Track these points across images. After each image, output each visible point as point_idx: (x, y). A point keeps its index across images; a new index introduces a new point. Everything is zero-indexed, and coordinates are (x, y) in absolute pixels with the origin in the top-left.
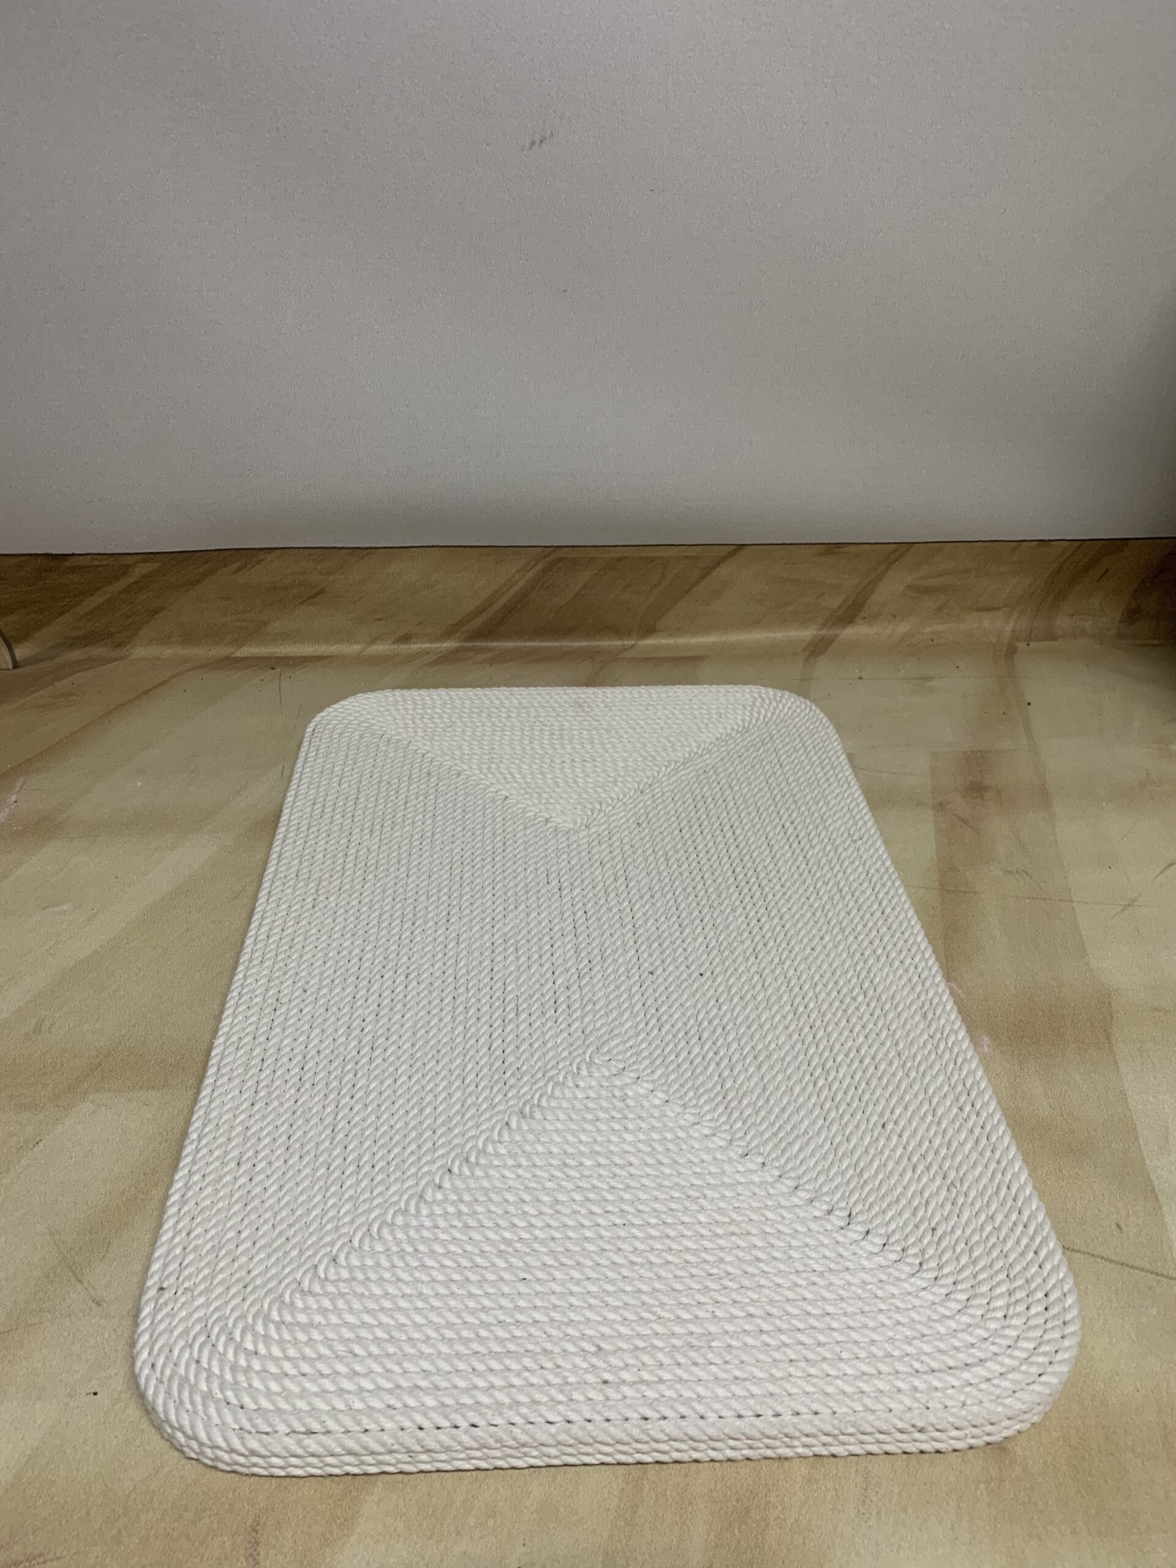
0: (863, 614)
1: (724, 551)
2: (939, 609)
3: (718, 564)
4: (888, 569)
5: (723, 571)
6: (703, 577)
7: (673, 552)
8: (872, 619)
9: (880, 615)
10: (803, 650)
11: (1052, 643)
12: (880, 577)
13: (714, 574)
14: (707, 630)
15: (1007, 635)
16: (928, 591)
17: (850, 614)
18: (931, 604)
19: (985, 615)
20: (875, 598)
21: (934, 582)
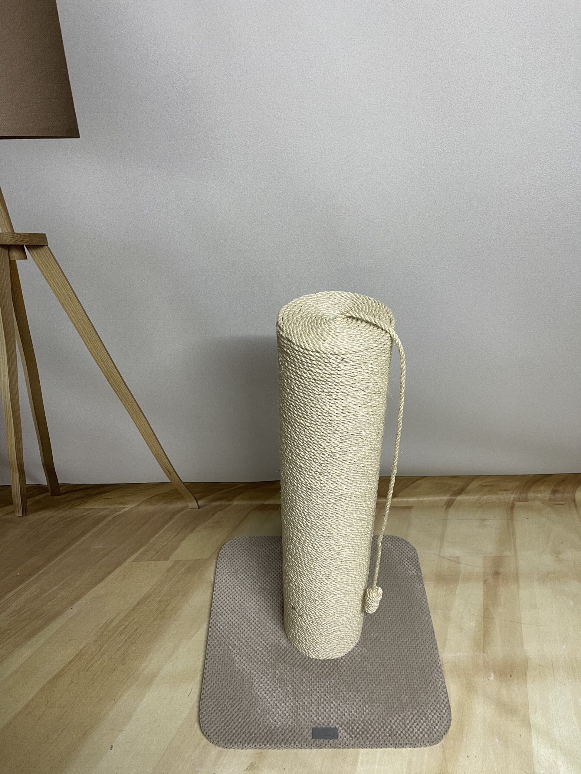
0: (465, 491)
1: (419, 478)
2: (489, 490)
3: (416, 481)
4: (472, 482)
5: (420, 482)
6: (413, 483)
8: (467, 493)
9: (470, 493)
10: (445, 505)
11: (526, 503)
12: (470, 483)
14: (413, 496)
15: (512, 499)
16: (486, 486)
17: (460, 492)
18: (487, 489)
19: (505, 492)
20: (468, 488)
21: (488, 484)
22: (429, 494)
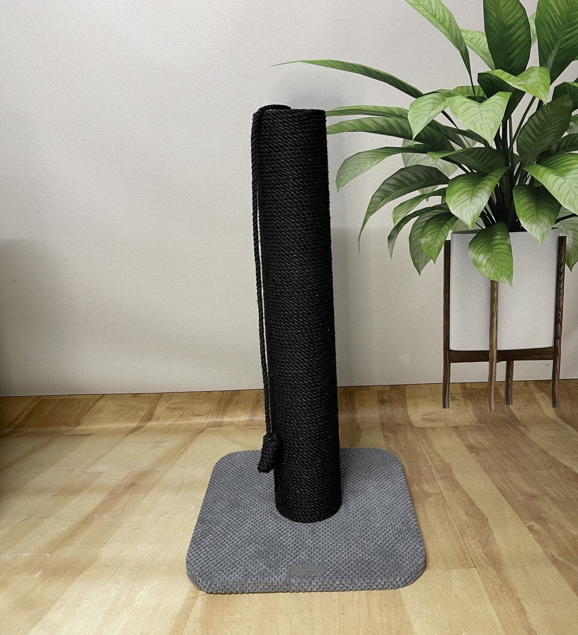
0: (153, 418)
1: (98, 397)
3: (98, 401)
4: (158, 401)
5: (100, 403)
6: (94, 405)
7: (81, 397)
8: (158, 419)
9: (160, 418)
10: (129, 431)
12: (156, 404)
13: (97, 404)
14: (99, 423)
16: (174, 409)
17: (149, 417)
18: (177, 413)
19: (198, 417)
20: (156, 412)
21: (176, 406)
22: (116, 421)
